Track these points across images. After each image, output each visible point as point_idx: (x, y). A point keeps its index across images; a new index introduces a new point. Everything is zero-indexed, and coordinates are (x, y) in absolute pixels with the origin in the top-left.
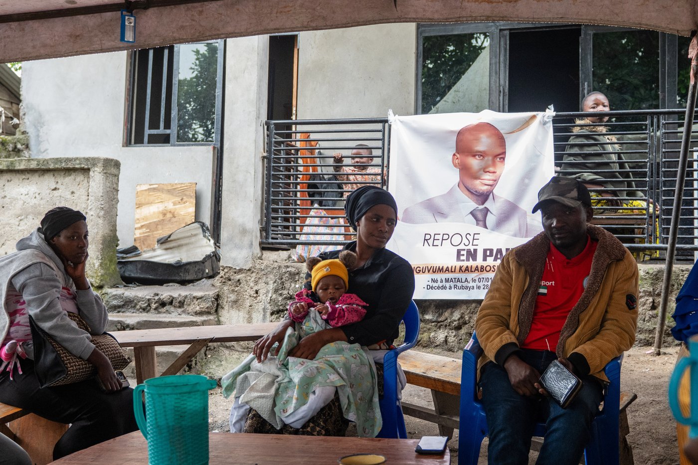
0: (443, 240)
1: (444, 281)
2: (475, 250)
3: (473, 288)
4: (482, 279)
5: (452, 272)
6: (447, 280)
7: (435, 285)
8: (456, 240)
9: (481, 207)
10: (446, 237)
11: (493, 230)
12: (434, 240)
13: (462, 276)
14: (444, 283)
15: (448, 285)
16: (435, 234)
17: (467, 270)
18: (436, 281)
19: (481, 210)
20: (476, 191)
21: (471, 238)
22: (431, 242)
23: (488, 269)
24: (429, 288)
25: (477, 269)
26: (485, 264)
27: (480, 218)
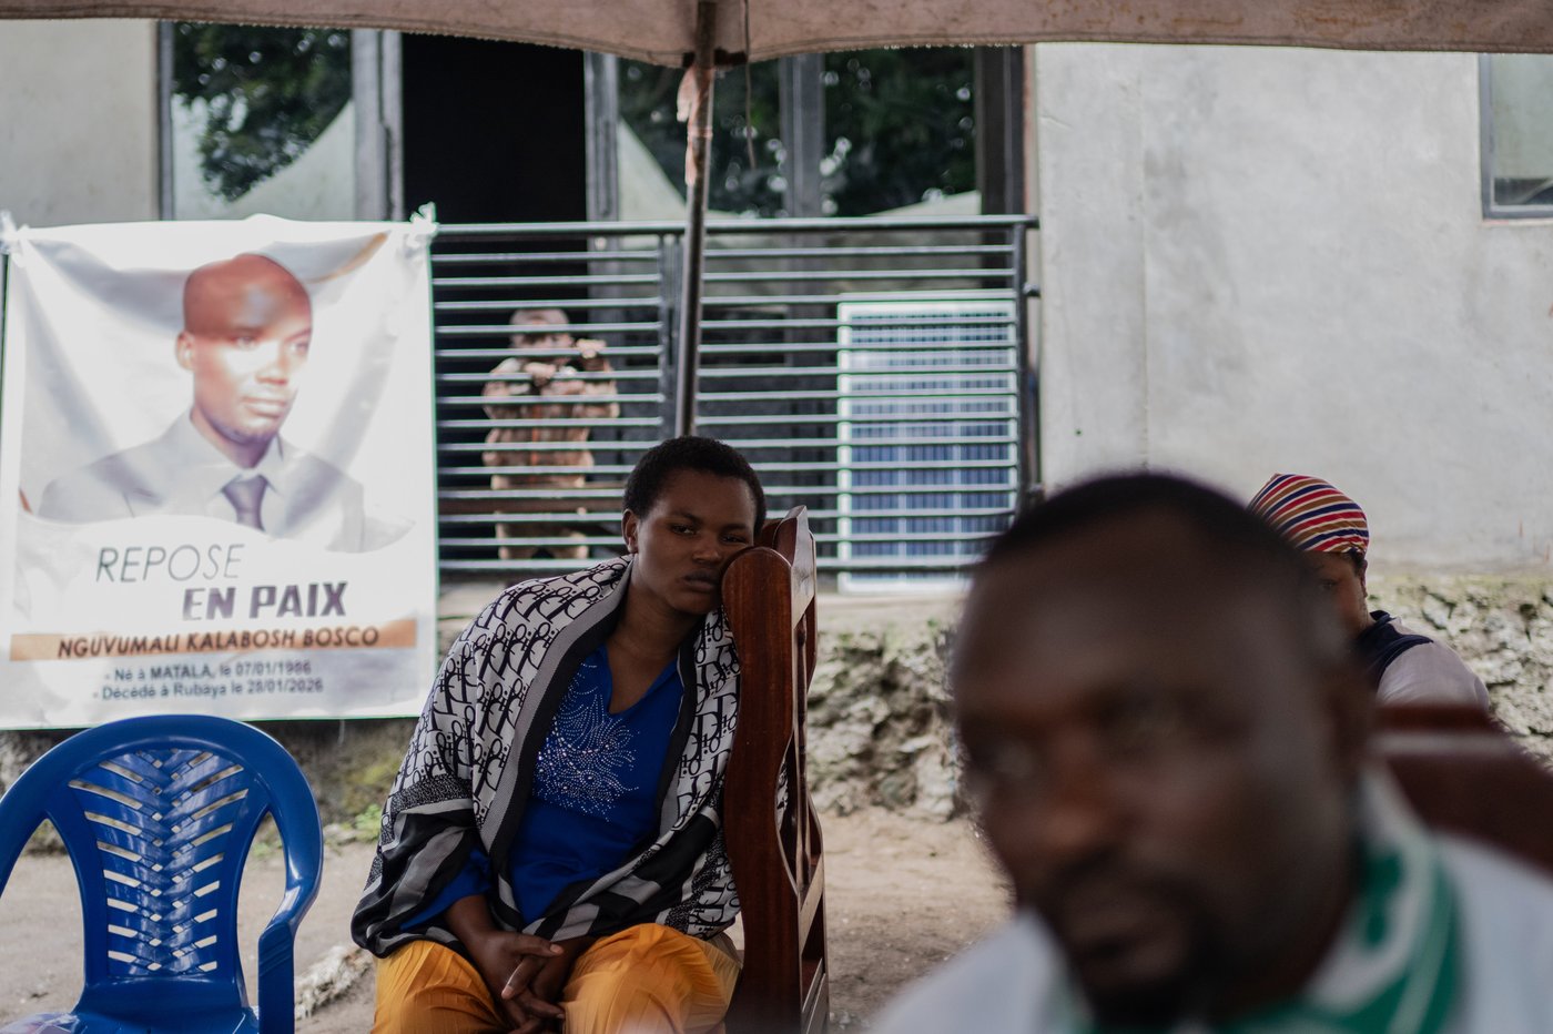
0: (148, 563)
1: (148, 673)
2: (231, 592)
3: (223, 690)
4: (245, 668)
5: (168, 649)
6: (156, 673)
7: (124, 685)
8: (183, 564)
9: (250, 474)
10: (156, 556)
11: (278, 534)
12: (126, 563)
13: (197, 660)
14: (149, 682)
15: (158, 684)
16: (128, 551)
17: (209, 643)
18: (129, 676)
19: (249, 483)
20: (237, 432)
21: (220, 557)
22: (116, 569)
23: (261, 638)
24: (108, 693)
25: (232, 640)
26: (253, 627)
27: (248, 503)
